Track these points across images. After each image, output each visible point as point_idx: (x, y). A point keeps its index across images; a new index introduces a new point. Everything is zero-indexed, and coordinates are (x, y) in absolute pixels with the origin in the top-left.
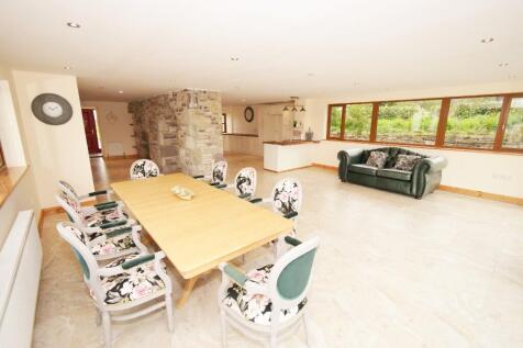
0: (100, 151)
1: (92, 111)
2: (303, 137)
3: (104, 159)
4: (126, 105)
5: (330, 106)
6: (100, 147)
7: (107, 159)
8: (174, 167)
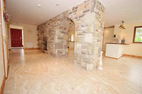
0: (22, 46)
1: (21, 30)
2: (120, 42)
3: (24, 49)
4: (36, 27)
5: (135, 28)
6: (23, 45)
7: (25, 49)
8: (61, 54)
